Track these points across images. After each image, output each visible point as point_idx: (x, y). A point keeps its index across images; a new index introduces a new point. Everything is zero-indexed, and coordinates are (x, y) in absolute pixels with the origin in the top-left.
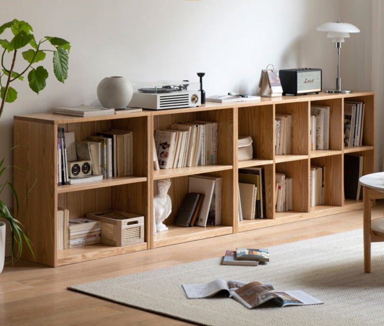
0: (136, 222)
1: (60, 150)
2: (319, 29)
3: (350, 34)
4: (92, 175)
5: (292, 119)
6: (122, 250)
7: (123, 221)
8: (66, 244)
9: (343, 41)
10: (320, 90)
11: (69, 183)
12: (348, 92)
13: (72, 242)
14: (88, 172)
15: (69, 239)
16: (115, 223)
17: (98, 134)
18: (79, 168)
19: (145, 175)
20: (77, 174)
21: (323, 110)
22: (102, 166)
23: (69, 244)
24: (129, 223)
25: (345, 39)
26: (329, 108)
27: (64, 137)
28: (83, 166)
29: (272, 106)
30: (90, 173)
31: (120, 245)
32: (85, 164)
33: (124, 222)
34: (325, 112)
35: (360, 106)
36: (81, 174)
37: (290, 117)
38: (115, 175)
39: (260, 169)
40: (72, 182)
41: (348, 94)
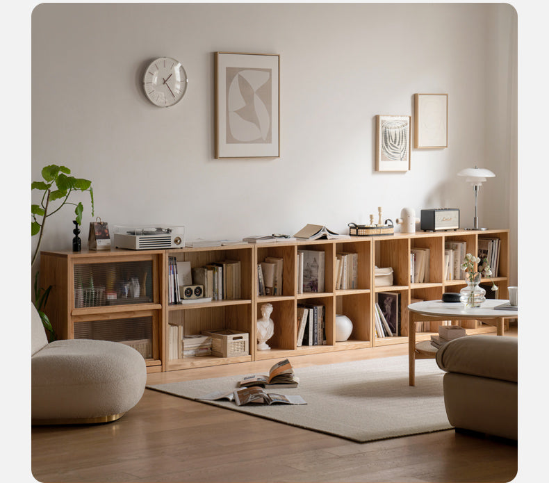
0: (241, 338)
1: (172, 275)
2: (459, 174)
3: (487, 178)
4: (204, 296)
5: (430, 252)
6: (228, 360)
7: (229, 336)
8: (180, 354)
9: (480, 185)
10: (458, 227)
11: (180, 303)
12: (484, 229)
13: (185, 353)
14: (199, 295)
15: (183, 350)
16: (222, 338)
17: (213, 264)
18: (191, 291)
19: (250, 298)
20: (190, 296)
21: (460, 245)
22: (214, 290)
23: (183, 355)
24: (234, 339)
25: (482, 182)
26: (465, 243)
27: (176, 265)
28: (195, 290)
29: (407, 239)
30: (202, 295)
31: (226, 357)
32: (197, 288)
33: (230, 338)
34: (462, 246)
35: (496, 242)
36: (193, 296)
37: (428, 250)
38: (225, 298)
39: (397, 294)
40: (184, 302)
41: (484, 231)
